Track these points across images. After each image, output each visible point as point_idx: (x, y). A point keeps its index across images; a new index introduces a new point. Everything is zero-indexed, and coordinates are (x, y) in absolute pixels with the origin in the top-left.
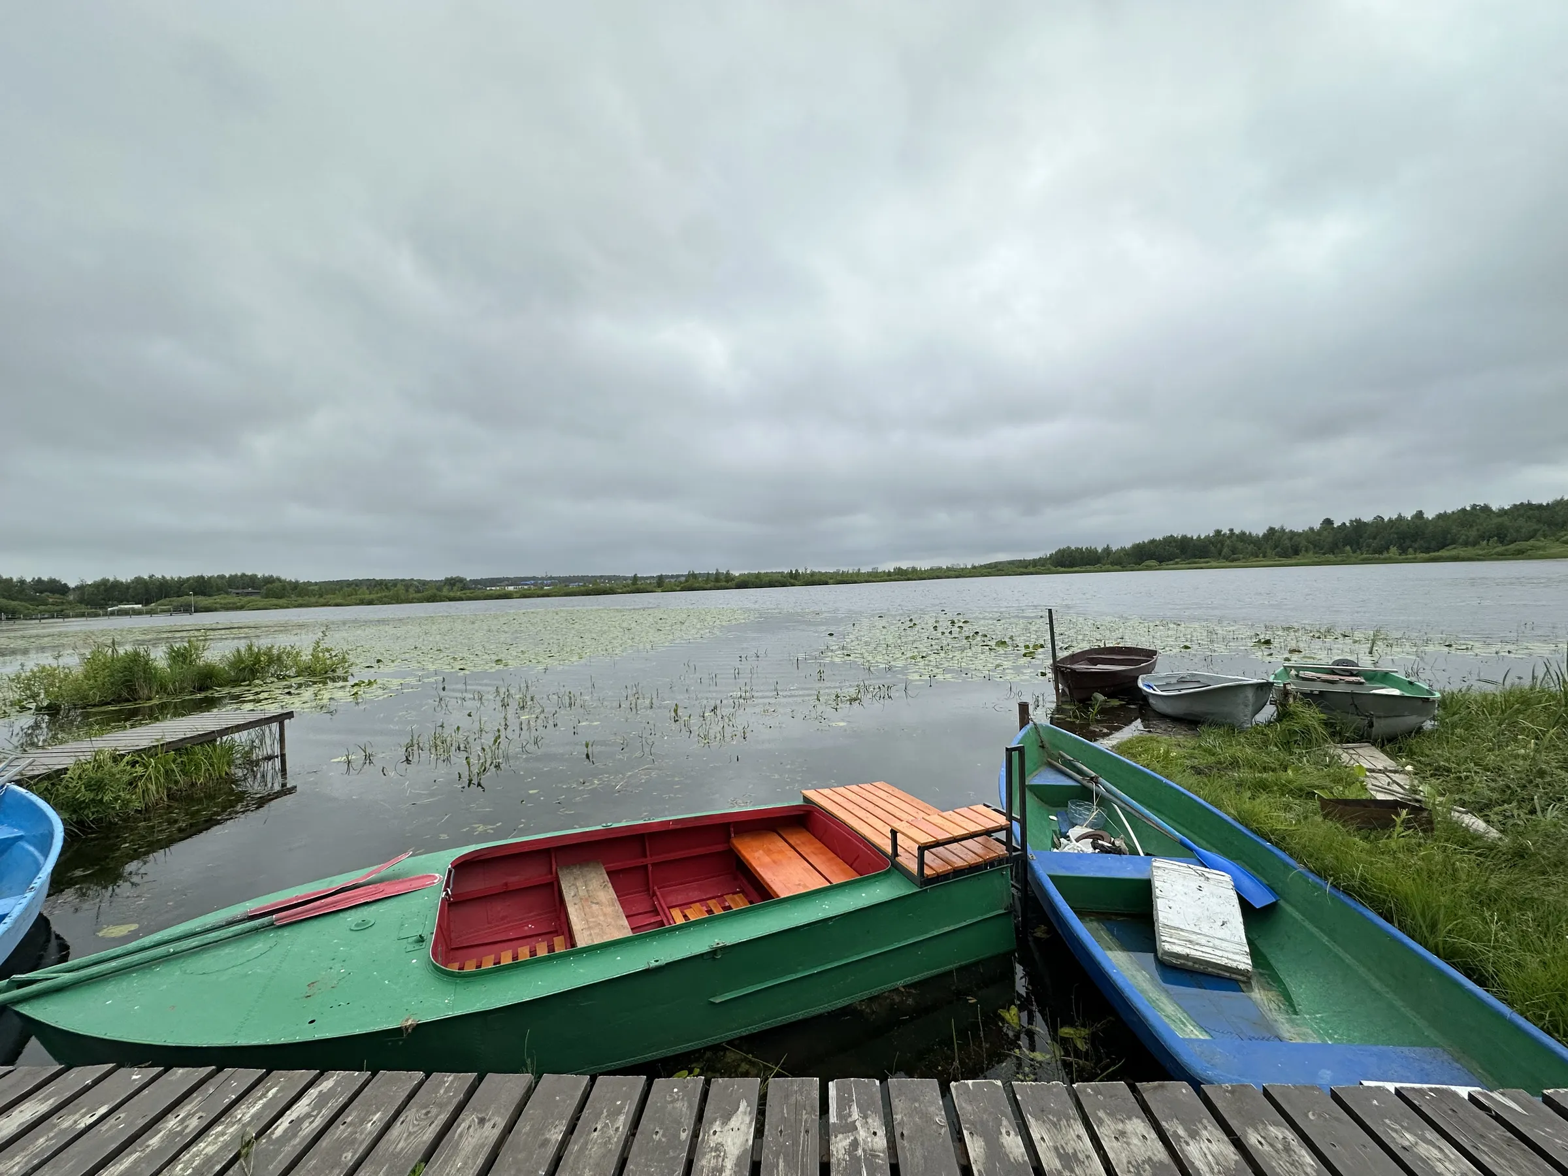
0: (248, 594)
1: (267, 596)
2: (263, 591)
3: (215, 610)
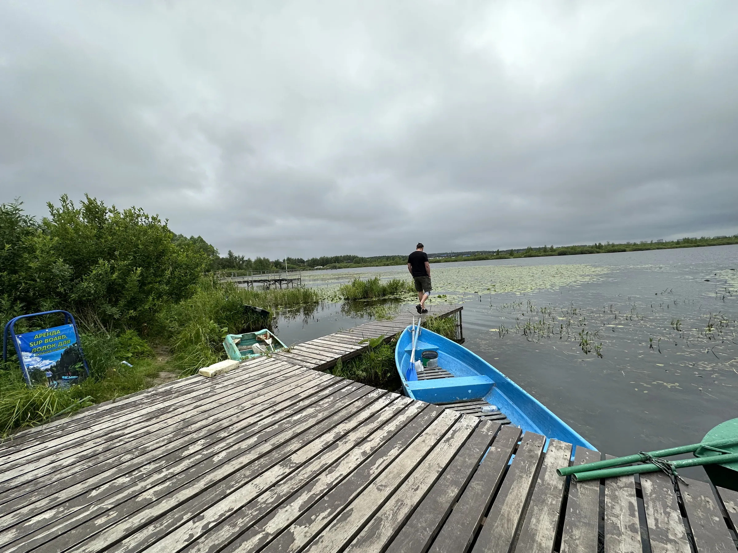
0: (349, 262)
1: (355, 263)
2: (354, 261)
3: (342, 268)
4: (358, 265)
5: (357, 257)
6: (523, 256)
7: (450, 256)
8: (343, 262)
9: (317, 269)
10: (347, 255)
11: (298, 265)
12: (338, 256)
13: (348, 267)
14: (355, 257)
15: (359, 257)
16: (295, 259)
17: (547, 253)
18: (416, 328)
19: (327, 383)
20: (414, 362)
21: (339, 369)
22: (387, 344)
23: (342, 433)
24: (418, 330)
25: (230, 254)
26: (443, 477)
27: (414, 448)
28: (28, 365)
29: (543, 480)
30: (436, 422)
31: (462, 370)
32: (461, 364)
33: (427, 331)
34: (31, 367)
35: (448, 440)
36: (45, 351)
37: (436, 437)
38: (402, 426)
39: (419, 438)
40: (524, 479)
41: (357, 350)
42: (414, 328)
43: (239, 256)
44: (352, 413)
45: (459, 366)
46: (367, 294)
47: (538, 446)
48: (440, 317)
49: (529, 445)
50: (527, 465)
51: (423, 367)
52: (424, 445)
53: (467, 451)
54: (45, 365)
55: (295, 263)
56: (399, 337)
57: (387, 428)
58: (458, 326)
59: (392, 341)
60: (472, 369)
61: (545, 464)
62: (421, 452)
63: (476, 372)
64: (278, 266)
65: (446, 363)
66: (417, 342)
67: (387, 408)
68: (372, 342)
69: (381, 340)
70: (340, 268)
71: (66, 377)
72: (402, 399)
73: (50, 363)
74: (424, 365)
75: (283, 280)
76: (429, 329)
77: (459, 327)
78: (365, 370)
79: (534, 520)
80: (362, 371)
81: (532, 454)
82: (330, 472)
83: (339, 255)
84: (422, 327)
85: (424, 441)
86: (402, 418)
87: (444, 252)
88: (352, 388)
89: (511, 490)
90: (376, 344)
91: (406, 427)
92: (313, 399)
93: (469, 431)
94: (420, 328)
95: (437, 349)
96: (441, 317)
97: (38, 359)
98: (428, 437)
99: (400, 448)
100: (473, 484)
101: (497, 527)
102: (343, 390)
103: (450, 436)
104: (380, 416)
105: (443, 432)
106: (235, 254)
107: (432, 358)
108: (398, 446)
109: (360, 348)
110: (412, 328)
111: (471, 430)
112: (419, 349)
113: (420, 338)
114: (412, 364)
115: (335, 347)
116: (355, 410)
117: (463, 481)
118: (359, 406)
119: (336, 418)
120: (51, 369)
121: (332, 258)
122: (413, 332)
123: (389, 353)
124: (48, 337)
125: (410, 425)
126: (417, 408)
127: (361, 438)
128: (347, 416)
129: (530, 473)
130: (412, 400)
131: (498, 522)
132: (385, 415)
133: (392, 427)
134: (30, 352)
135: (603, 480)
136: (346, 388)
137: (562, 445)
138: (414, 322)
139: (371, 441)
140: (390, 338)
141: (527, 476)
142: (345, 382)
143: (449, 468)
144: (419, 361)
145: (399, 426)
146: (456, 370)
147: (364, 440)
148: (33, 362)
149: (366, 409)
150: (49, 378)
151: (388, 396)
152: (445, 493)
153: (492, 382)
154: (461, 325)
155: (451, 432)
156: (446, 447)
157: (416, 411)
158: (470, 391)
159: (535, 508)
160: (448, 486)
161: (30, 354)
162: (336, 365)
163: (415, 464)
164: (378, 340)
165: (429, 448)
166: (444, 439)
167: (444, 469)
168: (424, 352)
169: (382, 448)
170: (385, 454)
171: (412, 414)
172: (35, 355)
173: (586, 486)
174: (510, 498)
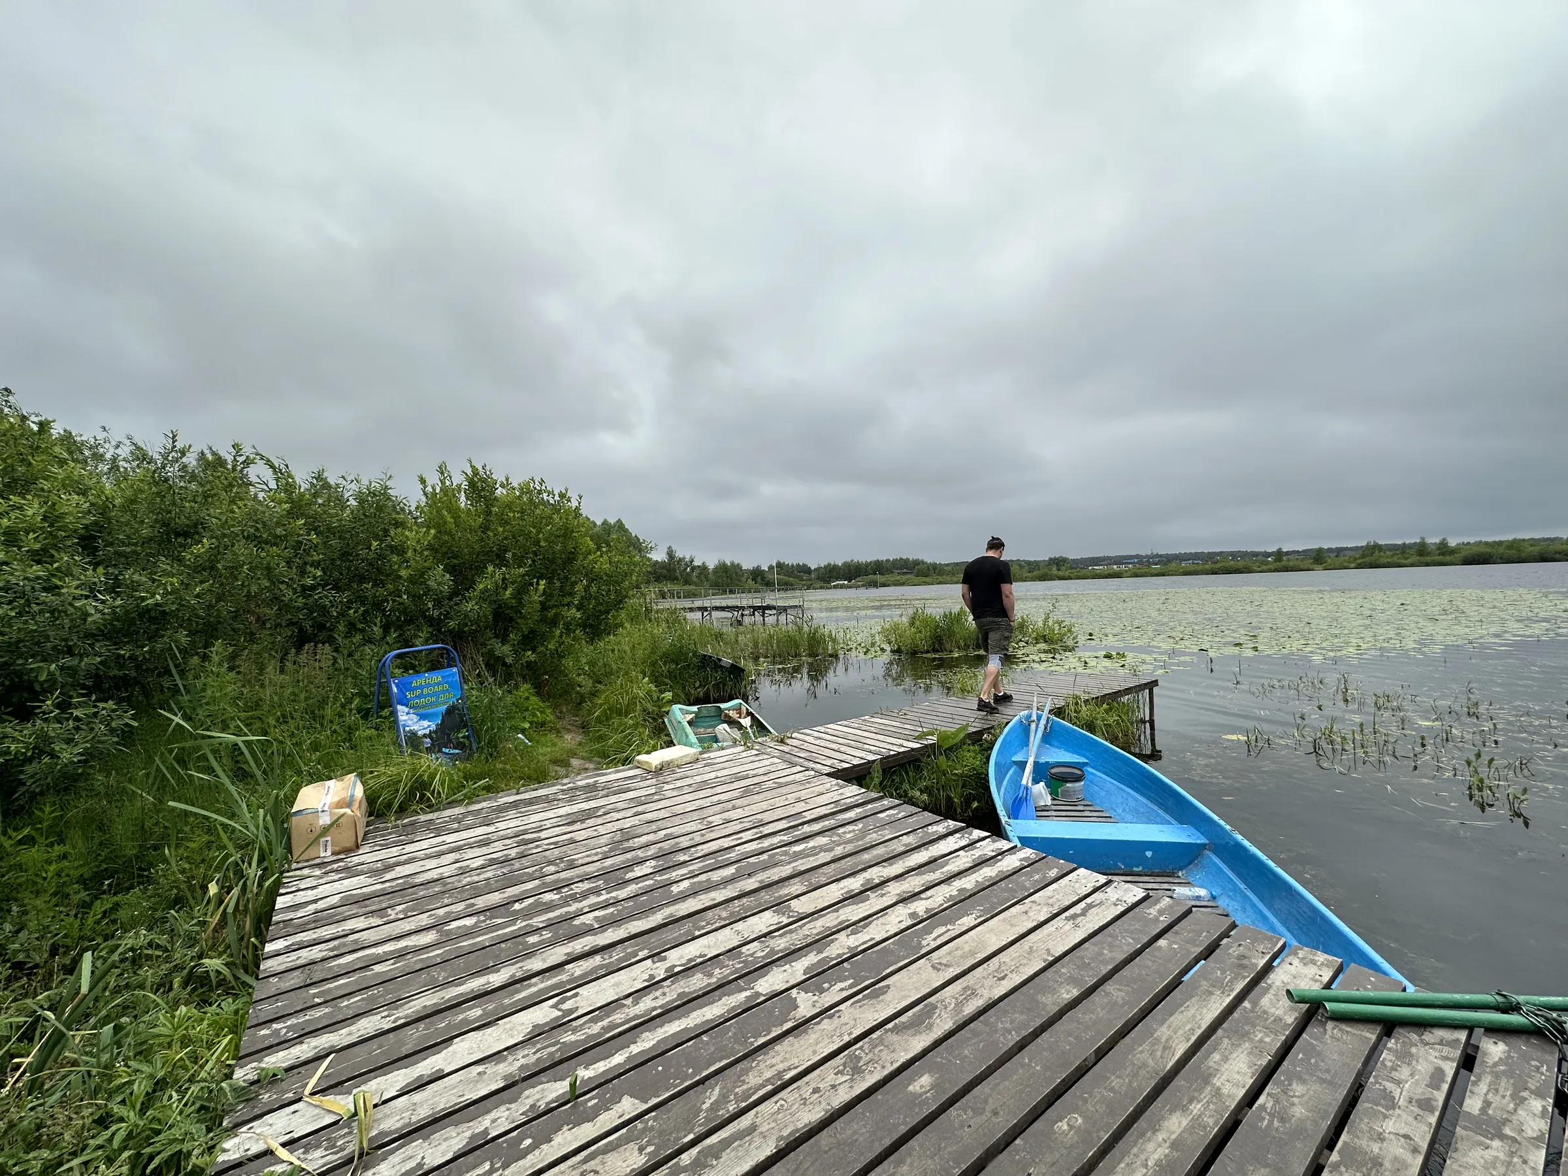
0: (906, 573)
1: (918, 575)
2: (915, 571)
3: (888, 586)
4: (925, 579)
5: (922, 561)
6: (1353, 565)
7: (1148, 561)
8: (892, 572)
9: (835, 587)
10: (901, 559)
11: (797, 577)
12: (880, 559)
13: (903, 584)
14: (917, 563)
15: (926, 563)
16: (793, 566)
17: (1429, 559)
18: (1039, 718)
19: (852, 800)
20: (1030, 785)
21: (877, 781)
22: (973, 744)
23: (877, 881)
24: (1043, 722)
25: (670, 554)
26: (1053, 969)
27: (1004, 920)
28: (404, 726)
29: (1255, 1004)
30: (1054, 886)
31: (1137, 811)
32: (1136, 800)
33: (1064, 726)
34: (407, 729)
35: (1074, 917)
36: (424, 707)
37: (1051, 909)
38: (987, 883)
39: (1017, 906)
40: (1213, 997)
41: (913, 749)
42: (1034, 717)
43: (684, 558)
44: (896, 853)
45: (1132, 803)
46: (941, 644)
47: (1263, 953)
48: (1097, 698)
49: (1241, 948)
50: (1229, 977)
51: (1049, 798)
52: (1025, 917)
53: (1109, 939)
54: (423, 727)
55: (792, 572)
56: (1001, 733)
57: (958, 884)
58: (1143, 722)
59: (985, 740)
60: (1160, 812)
61: (1269, 982)
62: (1017, 928)
63: (1168, 817)
64: (759, 579)
65: (1103, 794)
66: (1039, 747)
67: (961, 853)
68: (943, 737)
69: (962, 736)
70: (884, 585)
71: (447, 751)
72: (994, 841)
73: (429, 726)
74: (1054, 794)
75: (769, 607)
76: (1070, 721)
77: (1148, 725)
78: (925, 790)
79: (1216, 1056)
80: (922, 792)
81: (1245, 962)
82: (853, 933)
83: (882, 557)
84: (1052, 717)
85: (1026, 913)
86: (988, 872)
87: (1134, 553)
88: (898, 814)
89: (1183, 1009)
90: (952, 742)
91: (995, 887)
92: (827, 823)
93: (1121, 909)
94: (1048, 718)
95: (1086, 764)
96: (1103, 699)
97: (415, 718)
98: (1035, 907)
99: (979, 917)
100: (1109, 987)
101: (1142, 1052)
102: (881, 815)
103: (1079, 912)
104: (946, 864)
105: (1067, 903)
106: (679, 554)
107: (1071, 782)
108: (976, 913)
109: (918, 746)
110: (1030, 716)
111: (1123, 909)
112: (1043, 761)
113: (1047, 738)
114: (1027, 788)
115: (868, 741)
116: (902, 849)
117: (1091, 982)
118: (909, 844)
119: (866, 856)
120: (429, 736)
121: (867, 564)
122: (1033, 726)
123: (978, 763)
124: (428, 685)
125: (1003, 884)
126: (1021, 860)
127: (910, 892)
128: (887, 856)
129: (1232, 990)
130: (1012, 845)
131: (1146, 1046)
132: (957, 864)
133: (968, 883)
134: (407, 706)
135: (1389, 1026)
136: (888, 813)
137: (1317, 958)
138: (1035, 704)
139: (926, 899)
140: (980, 733)
141: (1223, 993)
142: (886, 802)
143: (1067, 958)
144: (1042, 784)
145: (982, 883)
146: (1124, 810)
147: (915, 896)
148: (410, 722)
149: (922, 849)
150: (427, 748)
151: (966, 833)
152: (1054, 991)
153: (1202, 840)
154: (1152, 722)
155: (1082, 905)
156: (1067, 927)
157: (1018, 864)
158: (1149, 854)
159: (1226, 1041)
160: (1062, 983)
161: (406, 710)
162: (870, 773)
163: (1004, 943)
164: (955, 734)
165: (1035, 923)
166: (1067, 914)
167: (1058, 959)
168: (1053, 768)
169: (947, 912)
170: (952, 921)
171: (1010, 868)
172: (411, 711)
173: (1348, 1029)
174: (1177, 1019)
